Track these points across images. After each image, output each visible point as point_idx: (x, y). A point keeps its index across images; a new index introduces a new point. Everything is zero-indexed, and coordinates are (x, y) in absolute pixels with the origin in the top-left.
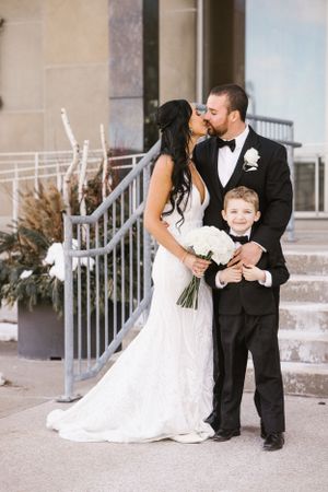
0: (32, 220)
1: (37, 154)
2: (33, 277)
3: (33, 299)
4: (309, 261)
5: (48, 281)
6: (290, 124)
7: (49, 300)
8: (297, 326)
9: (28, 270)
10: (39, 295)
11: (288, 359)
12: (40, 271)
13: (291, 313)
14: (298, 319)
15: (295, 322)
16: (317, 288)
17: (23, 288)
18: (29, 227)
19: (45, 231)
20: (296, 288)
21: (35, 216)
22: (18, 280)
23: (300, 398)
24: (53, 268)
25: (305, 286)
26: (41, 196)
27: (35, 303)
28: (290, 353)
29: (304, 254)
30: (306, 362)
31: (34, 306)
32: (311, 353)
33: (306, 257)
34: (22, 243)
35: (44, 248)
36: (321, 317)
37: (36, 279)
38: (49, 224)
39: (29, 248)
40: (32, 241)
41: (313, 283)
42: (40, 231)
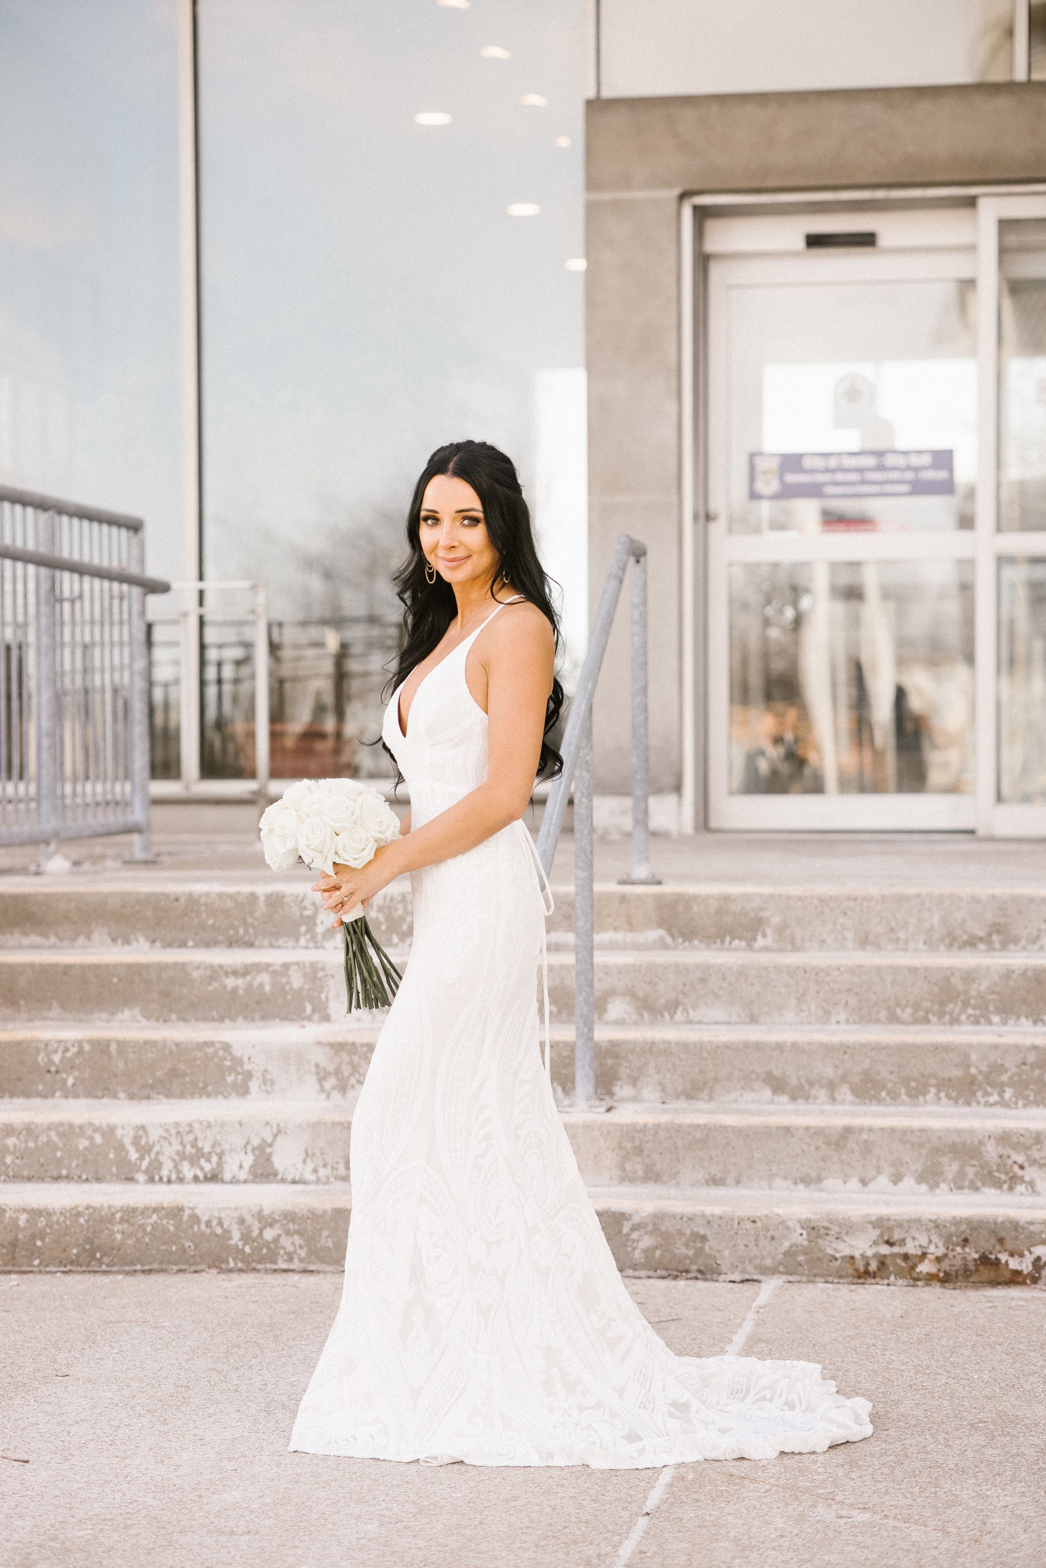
4: (261, 907)
6: (134, 527)
8: (254, 1085)
11: (243, 1175)
13: (237, 1052)
14: (256, 1067)
15: (249, 1075)
16: (296, 981)
20: (240, 982)
23: (296, 1277)
25: (264, 978)
28: (248, 1160)
29: (245, 889)
30: (294, 1182)
32: (308, 1155)
33: (253, 896)
36: (321, 1057)
41: (286, 966)
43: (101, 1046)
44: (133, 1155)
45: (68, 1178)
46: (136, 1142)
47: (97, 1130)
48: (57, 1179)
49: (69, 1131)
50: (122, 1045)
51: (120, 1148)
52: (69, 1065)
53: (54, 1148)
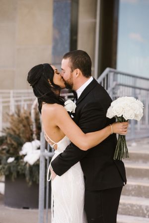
0: (15, 129)
1: (12, 91)
2: (15, 162)
3: (15, 174)
5: (23, 164)
7: (24, 175)
9: (12, 157)
10: (18, 172)
12: (19, 158)
17: (9, 168)
18: (12, 133)
19: (21, 135)
21: (16, 127)
22: (6, 164)
24: (26, 157)
26: (19, 116)
27: (16, 176)
31: (15, 179)
34: (9, 142)
35: (21, 145)
37: (16, 163)
38: (24, 132)
39: (12, 145)
40: (14, 141)
42: (19, 135)
43: (139, 187)
44: (145, 212)
45: (132, 215)
46: (146, 209)
47: (138, 206)
48: (129, 215)
49: (132, 206)
50: (144, 187)
51: (143, 210)
52: (133, 190)
53: (129, 208)
